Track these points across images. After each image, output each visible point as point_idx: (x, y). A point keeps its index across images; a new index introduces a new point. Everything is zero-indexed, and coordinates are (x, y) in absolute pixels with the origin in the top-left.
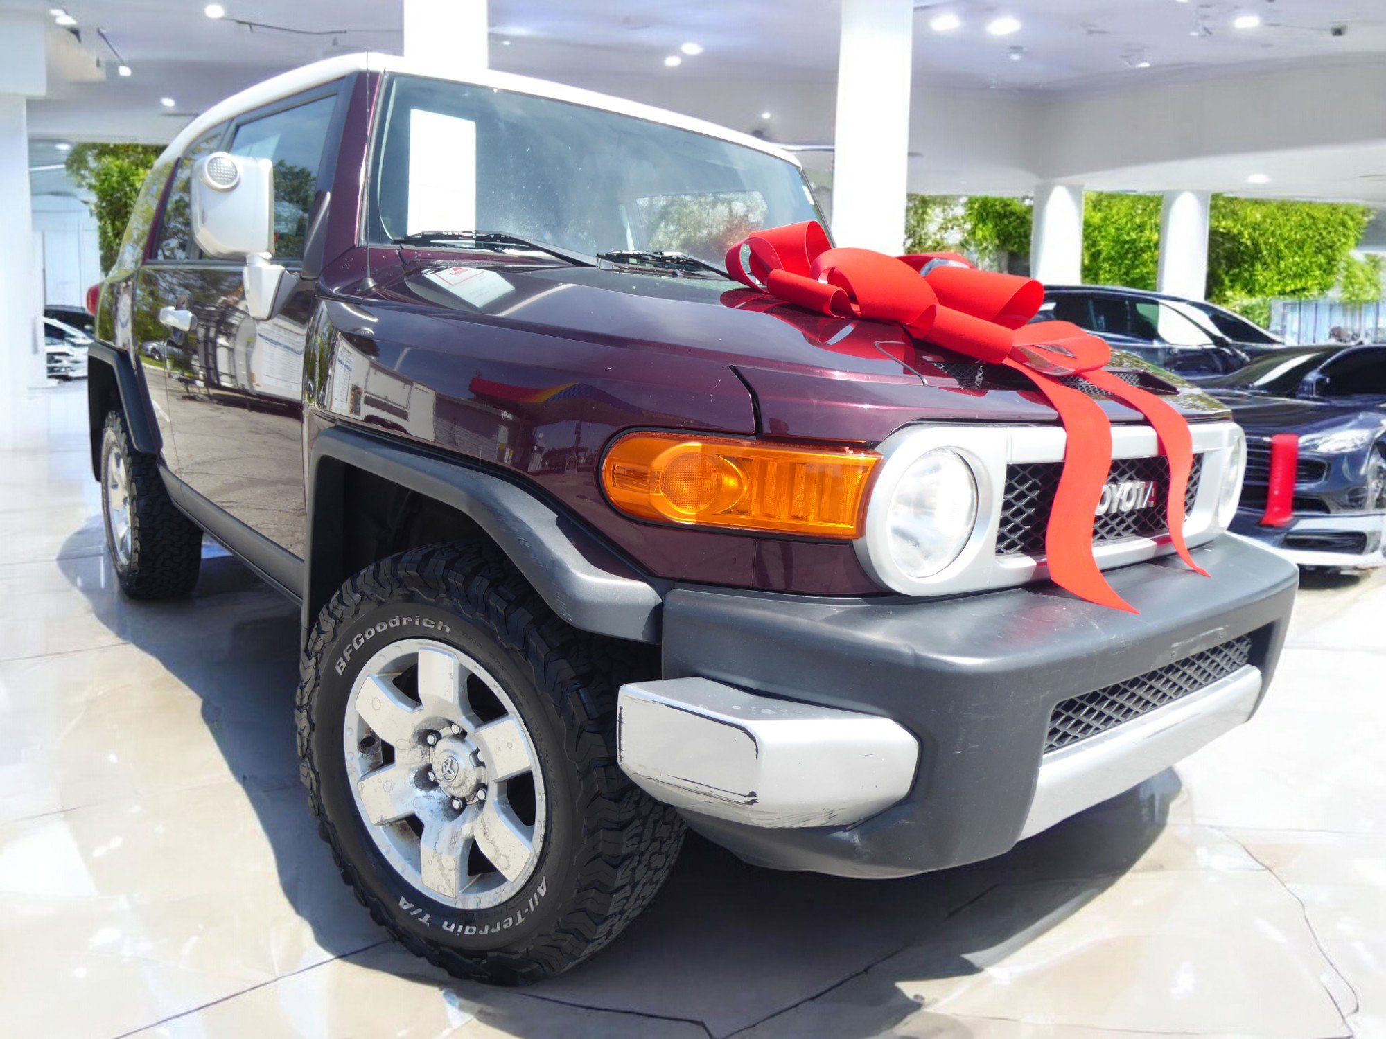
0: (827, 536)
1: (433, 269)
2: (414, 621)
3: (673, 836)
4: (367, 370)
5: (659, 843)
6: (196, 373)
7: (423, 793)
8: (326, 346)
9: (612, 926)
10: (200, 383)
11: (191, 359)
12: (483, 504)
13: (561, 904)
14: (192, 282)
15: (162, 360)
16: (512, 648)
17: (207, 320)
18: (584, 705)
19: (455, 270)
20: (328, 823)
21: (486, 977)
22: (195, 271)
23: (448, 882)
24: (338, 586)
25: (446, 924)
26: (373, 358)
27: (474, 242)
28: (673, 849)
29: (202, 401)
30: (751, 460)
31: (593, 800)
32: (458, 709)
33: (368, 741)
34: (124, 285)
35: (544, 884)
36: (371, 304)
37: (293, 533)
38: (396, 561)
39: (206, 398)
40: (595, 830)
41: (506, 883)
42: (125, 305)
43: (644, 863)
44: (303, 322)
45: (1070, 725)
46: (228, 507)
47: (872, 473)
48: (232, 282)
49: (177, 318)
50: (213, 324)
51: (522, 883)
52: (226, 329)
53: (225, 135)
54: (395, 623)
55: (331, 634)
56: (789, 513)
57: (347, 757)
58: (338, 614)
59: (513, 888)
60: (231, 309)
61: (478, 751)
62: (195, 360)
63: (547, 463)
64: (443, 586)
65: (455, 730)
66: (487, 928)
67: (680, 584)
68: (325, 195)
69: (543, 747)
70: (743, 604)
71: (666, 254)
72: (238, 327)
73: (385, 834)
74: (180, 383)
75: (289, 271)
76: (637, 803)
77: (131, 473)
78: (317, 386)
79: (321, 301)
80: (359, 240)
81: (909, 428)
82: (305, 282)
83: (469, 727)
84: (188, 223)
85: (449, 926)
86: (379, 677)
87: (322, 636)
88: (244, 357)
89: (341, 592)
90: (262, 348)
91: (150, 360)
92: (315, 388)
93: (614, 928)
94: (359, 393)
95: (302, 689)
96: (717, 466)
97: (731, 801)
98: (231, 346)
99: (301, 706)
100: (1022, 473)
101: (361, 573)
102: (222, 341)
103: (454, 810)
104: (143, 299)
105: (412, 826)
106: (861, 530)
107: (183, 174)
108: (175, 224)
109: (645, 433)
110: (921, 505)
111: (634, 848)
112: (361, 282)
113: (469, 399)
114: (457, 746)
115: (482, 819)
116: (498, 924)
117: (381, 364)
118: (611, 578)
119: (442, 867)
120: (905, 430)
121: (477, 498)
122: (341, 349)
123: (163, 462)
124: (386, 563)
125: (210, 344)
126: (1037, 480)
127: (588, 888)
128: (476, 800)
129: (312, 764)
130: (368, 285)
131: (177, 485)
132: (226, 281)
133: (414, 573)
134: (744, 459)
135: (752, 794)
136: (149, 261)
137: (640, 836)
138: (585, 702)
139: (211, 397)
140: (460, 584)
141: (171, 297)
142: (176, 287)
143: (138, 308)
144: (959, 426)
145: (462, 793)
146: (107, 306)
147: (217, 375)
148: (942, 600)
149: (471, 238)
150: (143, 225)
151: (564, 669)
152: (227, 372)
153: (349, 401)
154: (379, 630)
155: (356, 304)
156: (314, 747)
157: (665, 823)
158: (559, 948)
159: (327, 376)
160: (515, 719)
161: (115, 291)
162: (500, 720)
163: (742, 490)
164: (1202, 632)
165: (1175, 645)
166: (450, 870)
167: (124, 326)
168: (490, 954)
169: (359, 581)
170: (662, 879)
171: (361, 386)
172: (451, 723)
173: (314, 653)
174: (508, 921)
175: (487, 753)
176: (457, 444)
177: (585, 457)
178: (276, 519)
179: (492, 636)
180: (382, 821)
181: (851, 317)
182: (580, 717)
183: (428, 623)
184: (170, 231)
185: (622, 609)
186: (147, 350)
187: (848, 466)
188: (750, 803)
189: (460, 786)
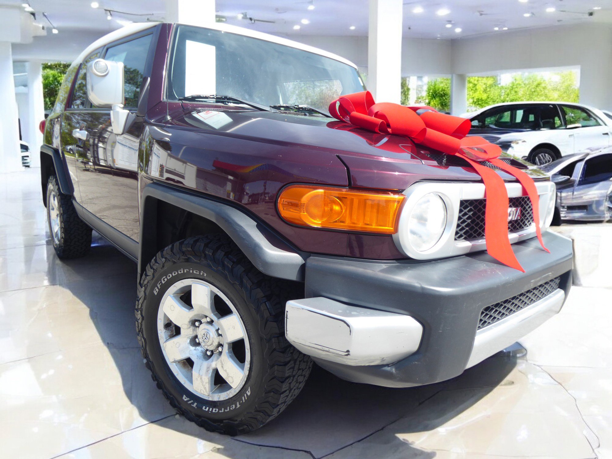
0: (381, 233)
1: (197, 112)
2: (190, 271)
3: (307, 367)
4: (166, 157)
5: (301, 371)
6: (89, 159)
7: (194, 348)
8: (148, 147)
9: (280, 409)
10: (91, 164)
11: (87, 153)
12: (222, 218)
13: (257, 399)
14: (87, 118)
15: (74, 154)
16: (235, 283)
17: (94, 136)
18: (268, 309)
19: (206, 112)
20: (151, 362)
21: (223, 431)
22: (89, 114)
23: (205, 388)
24: (155, 255)
25: (204, 407)
26: (169, 152)
27: (215, 100)
28: (307, 373)
29: (92, 171)
30: (347, 198)
31: (272, 352)
32: (210, 311)
33: (169, 325)
34: (56, 120)
35: (249, 390)
36: (169, 127)
37: (133, 229)
38: (181, 244)
39: (94, 170)
40: (273, 366)
41: (232, 389)
42: (57, 129)
43: (295, 380)
44: (138, 136)
45: (487, 318)
46: (104, 218)
47: (401, 204)
48: (105, 119)
49: (80, 134)
50: (97, 137)
51: (239, 389)
52: (102, 139)
53: (102, 53)
54: (181, 272)
55: (152, 276)
56: (363, 222)
57: (159, 332)
58: (155, 267)
59: (235, 391)
60: (104, 130)
61: (219, 329)
62: (89, 153)
63: (250, 200)
64: (203, 255)
65: (208, 320)
66: (223, 409)
67: (313, 254)
68: (147, 79)
69: (249, 328)
70: (342, 264)
71: (300, 106)
72: (108, 138)
73: (176, 366)
74: (82, 164)
75: (131, 113)
76: (292, 353)
77: (60, 203)
78: (144, 165)
79: (146, 126)
80: (163, 99)
81: (417, 183)
82: (138, 117)
83: (215, 318)
84: (85, 93)
85: (205, 408)
86: (173, 296)
87: (148, 277)
88: (110, 152)
89: (156, 257)
90: (118, 148)
91: (69, 153)
92: (143, 166)
93: (281, 409)
94: (163, 168)
95: (138, 301)
96: (330, 201)
97: (338, 354)
98: (105, 147)
99: (138, 309)
100: (466, 204)
101: (165, 249)
102: (100, 145)
103: (208, 356)
104: (65, 126)
105: (189, 363)
106: (396, 230)
107: (82, 72)
108: (79, 94)
109: (298, 186)
110: (422, 219)
111: (290, 374)
112: (164, 118)
113: (213, 170)
114: (209, 327)
115: (221, 360)
116: (228, 408)
117: (172, 155)
118: (281, 252)
119: (202, 382)
120: (416, 184)
121: (219, 215)
122: (155, 148)
123: (74, 198)
124: (177, 244)
125: (96, 146)
126: (472, 207)
127: (269, 392)
128: (218, 351)
129: (143, 335)
130: (168, 119)
131: (81, 208)
132: (102, 118)
133: (190, 249)
134: (343, 197)
135: (348, 351)
136: (67, 109)
137: (293, 368)
138: (269, 308)
139: (96, 170)
140: (211, 254)
141: (78, 125)
142: (80, 121)
143: (63, 131)
144: (439, 182)
145: (211, 348)
146: (49, 130)
147: (99, 160)
148: (431, 261)
149: (213, 98)
150: (65, 95)
151: (259, 293)
152: (103, 159)
153: (159, 171)
154: (174, 275)
155: (162, 127)
156: (143, 327)
157: (304, 362)
158: (256, 418)
159: (149, 160)
160: (236, 315)
161: (52, 123)
162: (229, 316)
163: (343, 211)
164: (543, 275)
165: (532, 281)
166: (206, 383)
167: (57, 138)
168: (224, 421)
169: (164, 252)
170: (302, 388)
171: (164, 165)
172: (206, 317)
173: (144, 285)
174: (233, 406)
175: (223, 330)
176: (207, 190)
177: (268, 197)
178: (125, 224)
179: (226, 278)
180: (175, 361)
181: (387, 134)
182: (266, 314)
183: (196, 272)
184: (77, 97)
185: (287, 266)
186: (67, 149)
187: (391, 201)
188: (347, 355)
189: (210, 345)
